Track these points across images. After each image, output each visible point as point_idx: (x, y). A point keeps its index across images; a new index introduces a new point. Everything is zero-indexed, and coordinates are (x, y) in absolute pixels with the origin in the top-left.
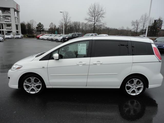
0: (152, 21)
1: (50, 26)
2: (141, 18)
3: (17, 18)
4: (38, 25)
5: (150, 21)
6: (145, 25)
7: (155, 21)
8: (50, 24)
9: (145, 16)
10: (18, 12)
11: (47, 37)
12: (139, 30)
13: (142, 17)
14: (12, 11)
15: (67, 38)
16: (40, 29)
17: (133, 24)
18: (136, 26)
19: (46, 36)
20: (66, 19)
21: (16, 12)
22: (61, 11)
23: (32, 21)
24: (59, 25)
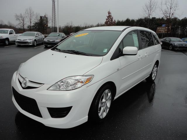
0: (38, 17)
2: (26, 13)
5: (37, 17)
6: (32, 21)
7: (41, 17)
9: (30, 10)
12: (26, 26)
13: (27, 10)
17: (17, 18)
18: (21, 21)
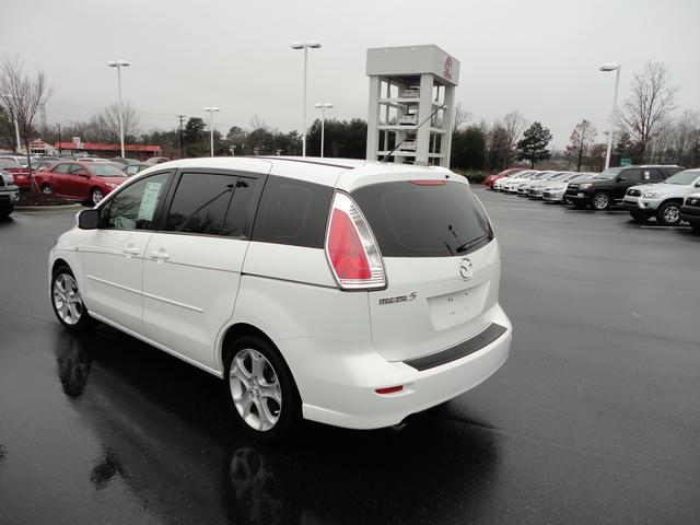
1: (572, 138)
3: (445, 110)
4: (525, 135)
8: (574, 127)
10: (449, 86)
11: (522, 180)
14: (426, 83)
15: (586, 186)
16: (535, 148)
19: (521, 176)
20: (649, 99)
21: (442, 89)
22: (607, 65)
23: (513, 118)
24: (610, 128)
